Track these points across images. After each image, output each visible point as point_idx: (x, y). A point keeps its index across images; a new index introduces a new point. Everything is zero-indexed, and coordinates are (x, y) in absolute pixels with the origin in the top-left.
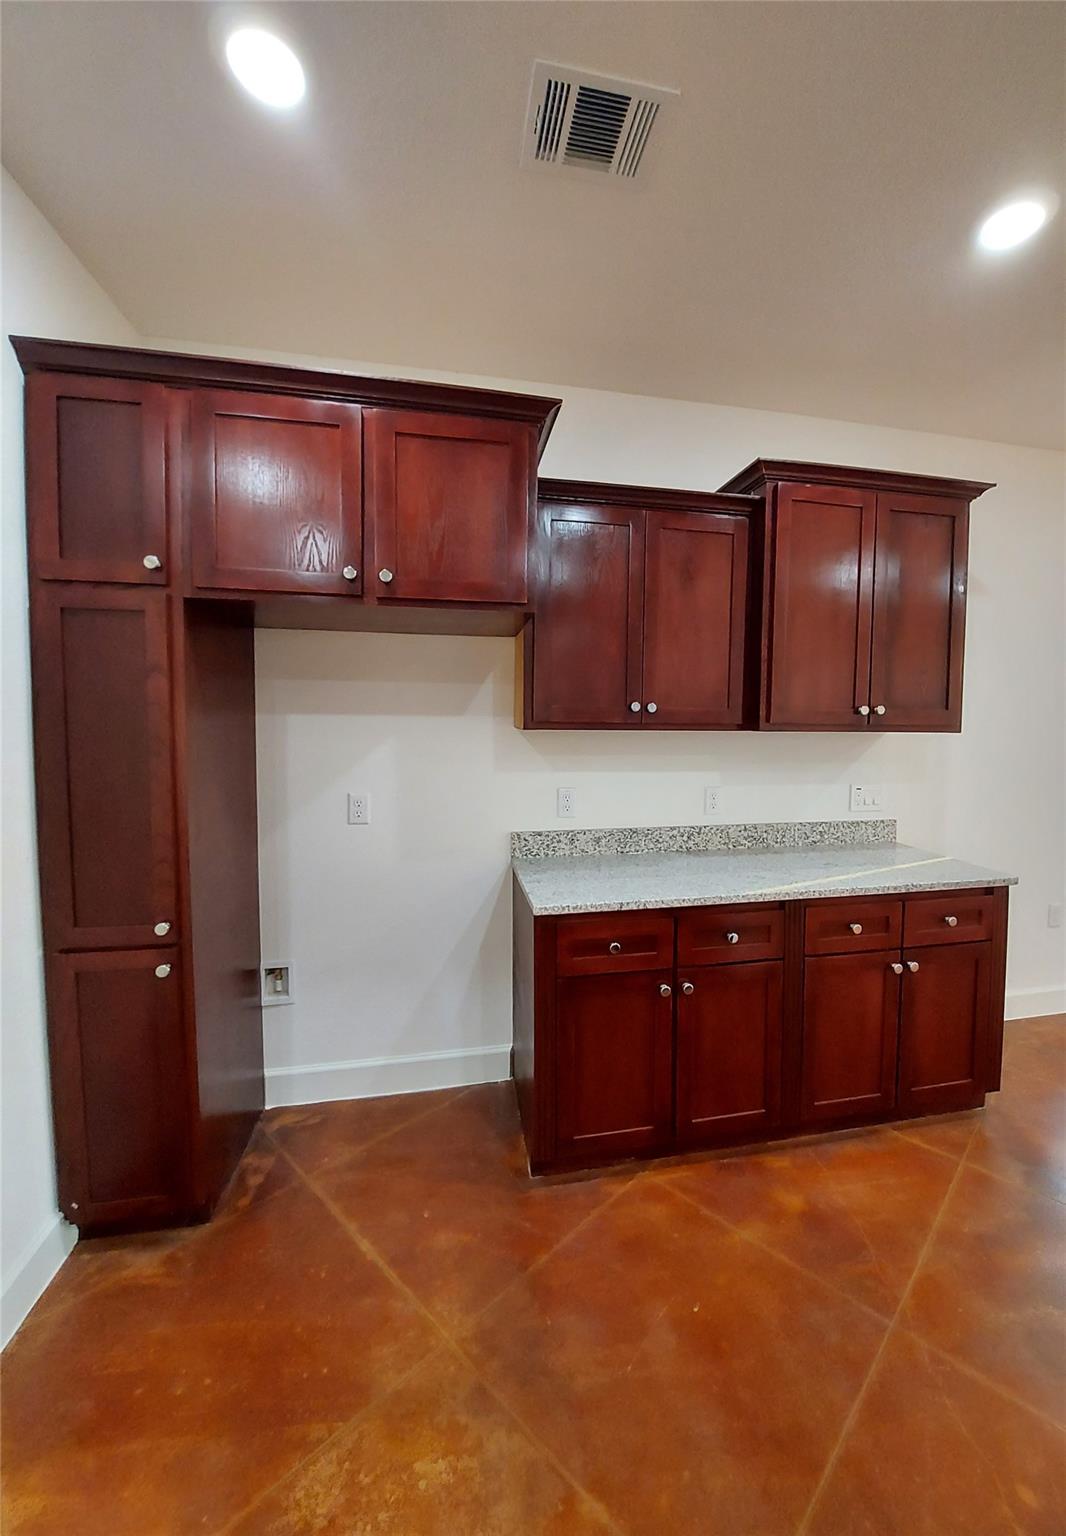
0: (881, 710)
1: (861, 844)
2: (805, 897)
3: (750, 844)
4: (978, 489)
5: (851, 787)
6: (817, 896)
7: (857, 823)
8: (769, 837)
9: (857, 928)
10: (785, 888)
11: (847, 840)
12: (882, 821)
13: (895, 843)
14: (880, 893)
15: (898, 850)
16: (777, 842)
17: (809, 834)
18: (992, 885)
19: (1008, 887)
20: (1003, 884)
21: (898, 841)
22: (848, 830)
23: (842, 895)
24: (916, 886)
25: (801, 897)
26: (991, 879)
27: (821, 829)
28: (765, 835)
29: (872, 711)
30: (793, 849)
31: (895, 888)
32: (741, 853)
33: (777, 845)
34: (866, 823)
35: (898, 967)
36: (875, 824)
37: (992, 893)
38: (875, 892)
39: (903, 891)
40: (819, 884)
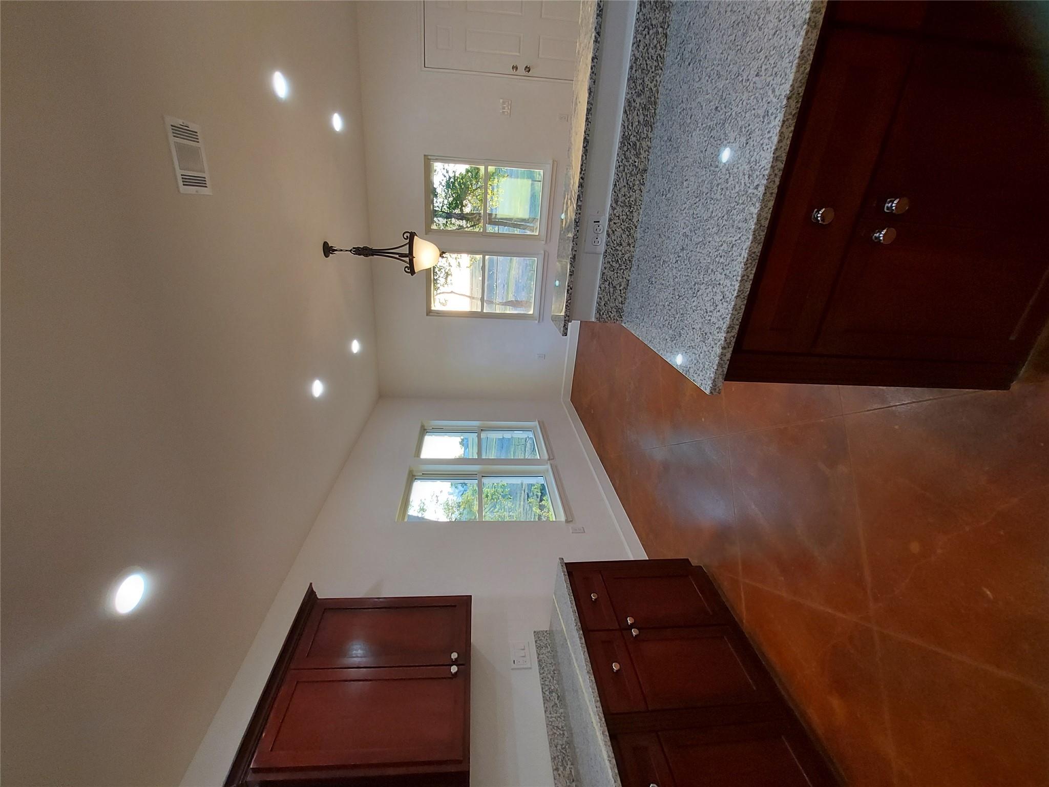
0: (454, 656)
1: (554, 657)
2: (602, 715)
3: (569, 763)
4: (311, 593)
5: (512, 669)
6: (599, 704)
7: (539, 661)
8: (560, 742)
9: (615, 667)
10: (599, 734)
11: (552, 669)
12: (536, 642)
13: (549, 631)
14: (586, 650)
15: (554, 629)
16: (564, 734)
17: (553, 703)
18: (566, 573)
19: (565, 563)
20: (565, 566)
21: (548, 629)
22: (546, 669)
23: (594, 681)
24: (577, 623)
25: (604, 719)
26: (563, 574)
27: (547, 693)
28: (559, 747)
29: (455, 662)
30: (566, 717)
31: (581, 638)
32: (578, 772)
33: (566, 733)
34: (539, 654)
35: (634, 632)
36: (539, 647)
37: (572, 572)
38: (586, 653)
39: (581, 632)
40: (590, 701)
